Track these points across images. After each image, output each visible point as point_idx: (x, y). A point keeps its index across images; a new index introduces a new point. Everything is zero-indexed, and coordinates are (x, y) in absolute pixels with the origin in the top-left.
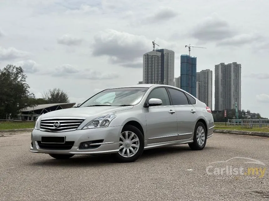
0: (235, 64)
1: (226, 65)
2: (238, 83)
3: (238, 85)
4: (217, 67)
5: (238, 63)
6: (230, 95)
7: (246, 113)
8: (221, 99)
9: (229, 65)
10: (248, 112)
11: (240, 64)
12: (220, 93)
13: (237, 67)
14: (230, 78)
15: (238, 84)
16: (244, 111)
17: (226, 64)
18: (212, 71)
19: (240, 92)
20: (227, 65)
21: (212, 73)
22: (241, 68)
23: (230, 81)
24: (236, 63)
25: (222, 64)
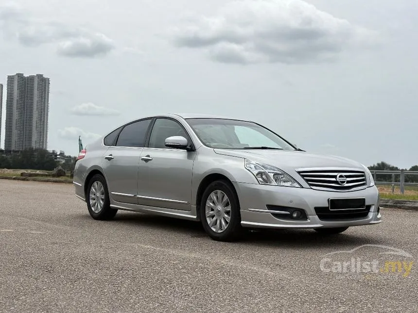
0: (40, 77)
1: (25, 78)
2: (44, 108)
3: (44, 112)
4: (11, 79)
5: (45, 76)
6: (31, 125)
7: (58, 155)
8: (15, 132)
9: (31, 78)
10: (62, 154)
11: (49, 79)
12: (14, 122)
13: (43, 82)
14: (32, 99)
15: (44, 110)
16: (55, 152)
17: (26, 75)
18: (2, 86)
19: (47, 123)
20: (28, 78)
21: (2, 88)
22: (49, 84)
23: (32, 104)
24: (41, 75)
25: (20, 76)
